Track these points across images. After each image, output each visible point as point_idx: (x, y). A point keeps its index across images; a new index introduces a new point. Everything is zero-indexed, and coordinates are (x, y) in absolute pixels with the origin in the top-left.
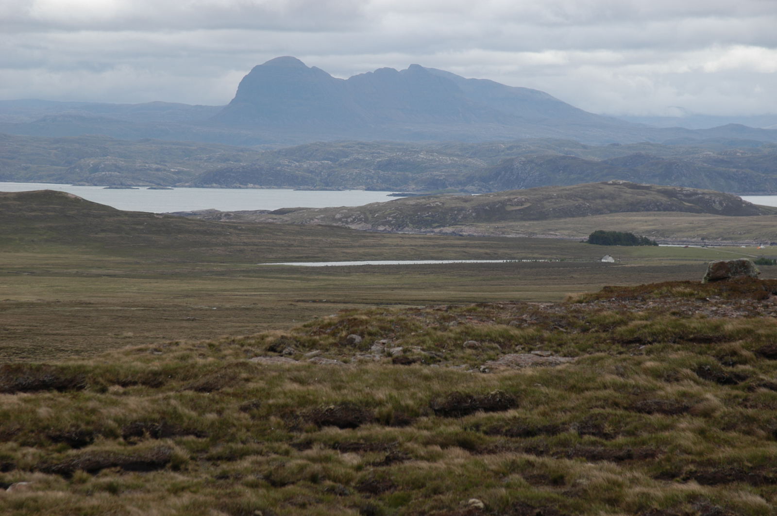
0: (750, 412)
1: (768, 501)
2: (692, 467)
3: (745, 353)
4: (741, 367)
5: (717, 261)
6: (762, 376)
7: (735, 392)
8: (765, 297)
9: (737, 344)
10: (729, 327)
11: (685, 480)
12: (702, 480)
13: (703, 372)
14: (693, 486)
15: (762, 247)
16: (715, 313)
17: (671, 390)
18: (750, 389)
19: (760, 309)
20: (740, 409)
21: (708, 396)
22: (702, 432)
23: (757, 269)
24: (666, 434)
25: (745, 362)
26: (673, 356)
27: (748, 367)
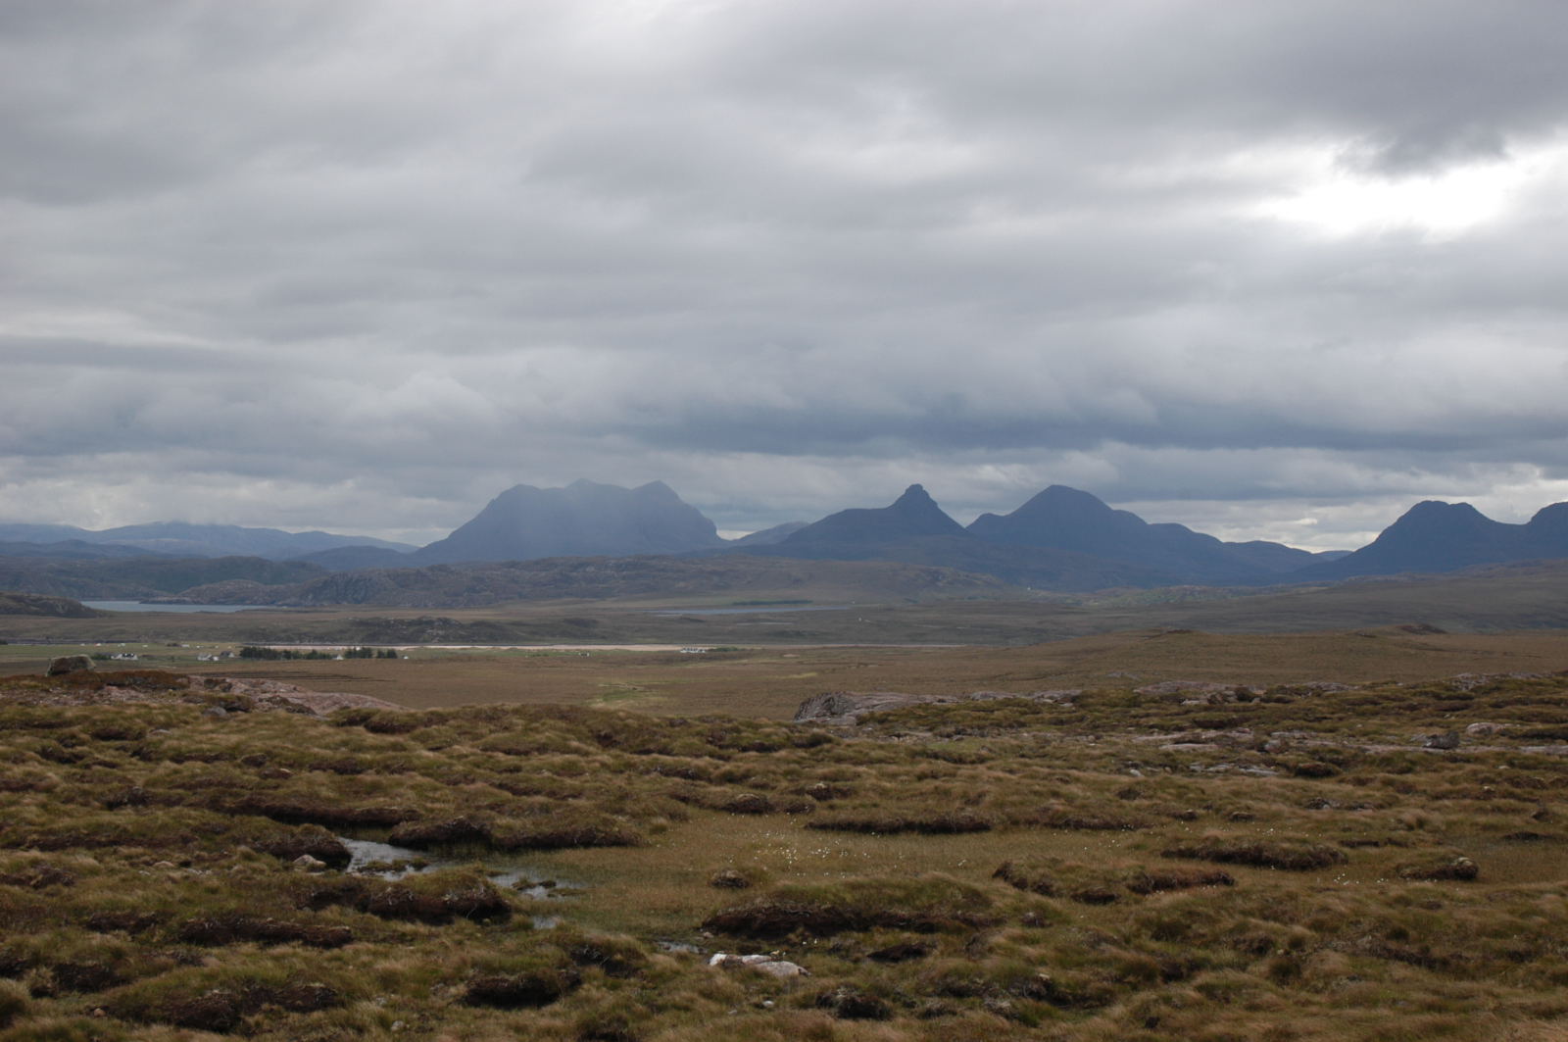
0: (86, 786)
1: (100, 861)
2: (35, 837)
3: (83, 736)
4: (79, 748)
5: (58, 657)
6: (97, 755)
7: (74, 770)
8: (100, 688)
9: (75, 729)
10: (69, 714)
11: (30, 847)
12: (43, 848)
13: (46, 754)
14: (35, 853)
15: (99, 645)
16: (57, 702)
17: (17, 771)
18: (87, 767)
19: (96, 698)
20: (77, 784)
21: (50, 774)
22: (44, 806)
23: (93, 664)
24: (13, 809)
25: (83, 743)
26: (19, 740)
27: (85, 748)
